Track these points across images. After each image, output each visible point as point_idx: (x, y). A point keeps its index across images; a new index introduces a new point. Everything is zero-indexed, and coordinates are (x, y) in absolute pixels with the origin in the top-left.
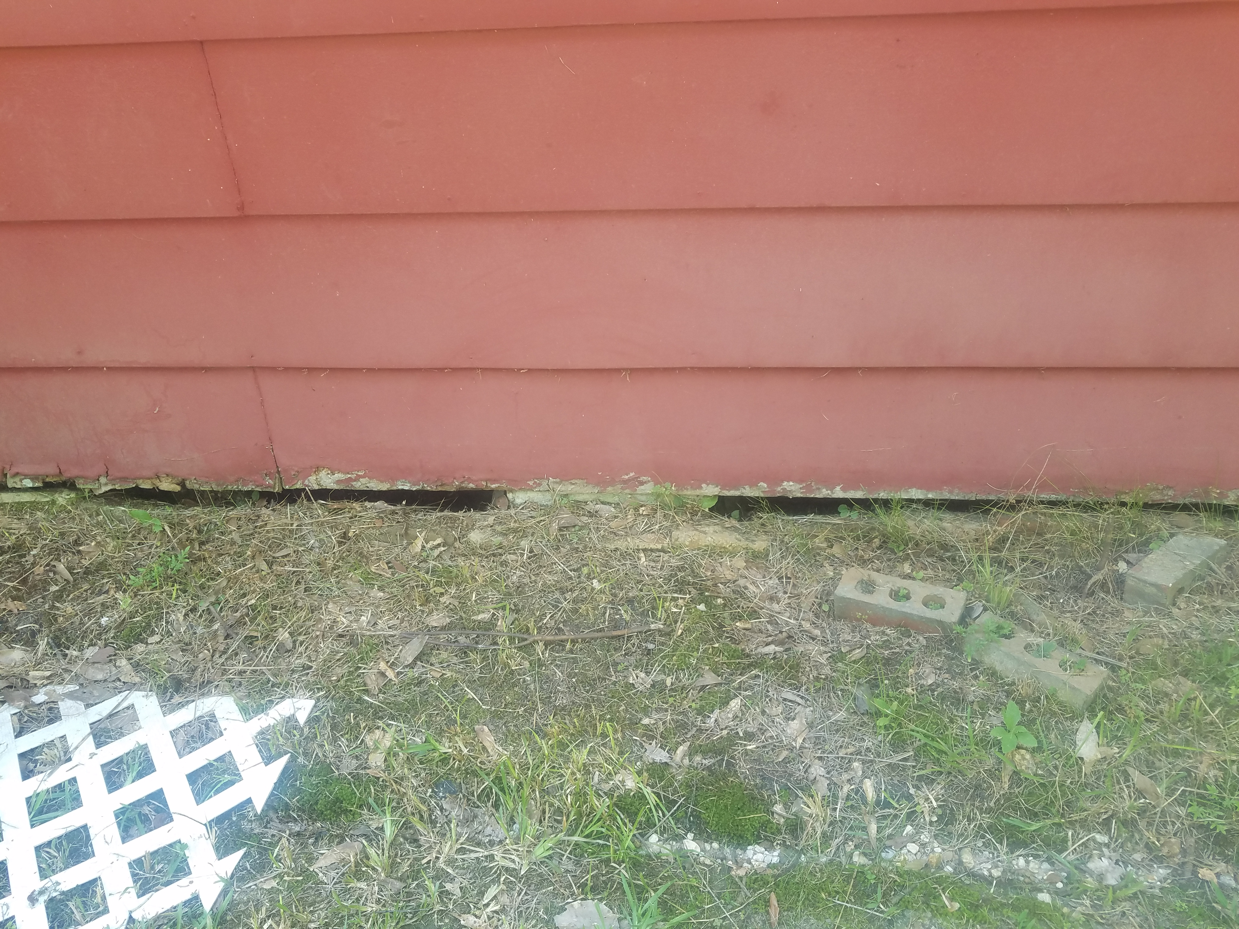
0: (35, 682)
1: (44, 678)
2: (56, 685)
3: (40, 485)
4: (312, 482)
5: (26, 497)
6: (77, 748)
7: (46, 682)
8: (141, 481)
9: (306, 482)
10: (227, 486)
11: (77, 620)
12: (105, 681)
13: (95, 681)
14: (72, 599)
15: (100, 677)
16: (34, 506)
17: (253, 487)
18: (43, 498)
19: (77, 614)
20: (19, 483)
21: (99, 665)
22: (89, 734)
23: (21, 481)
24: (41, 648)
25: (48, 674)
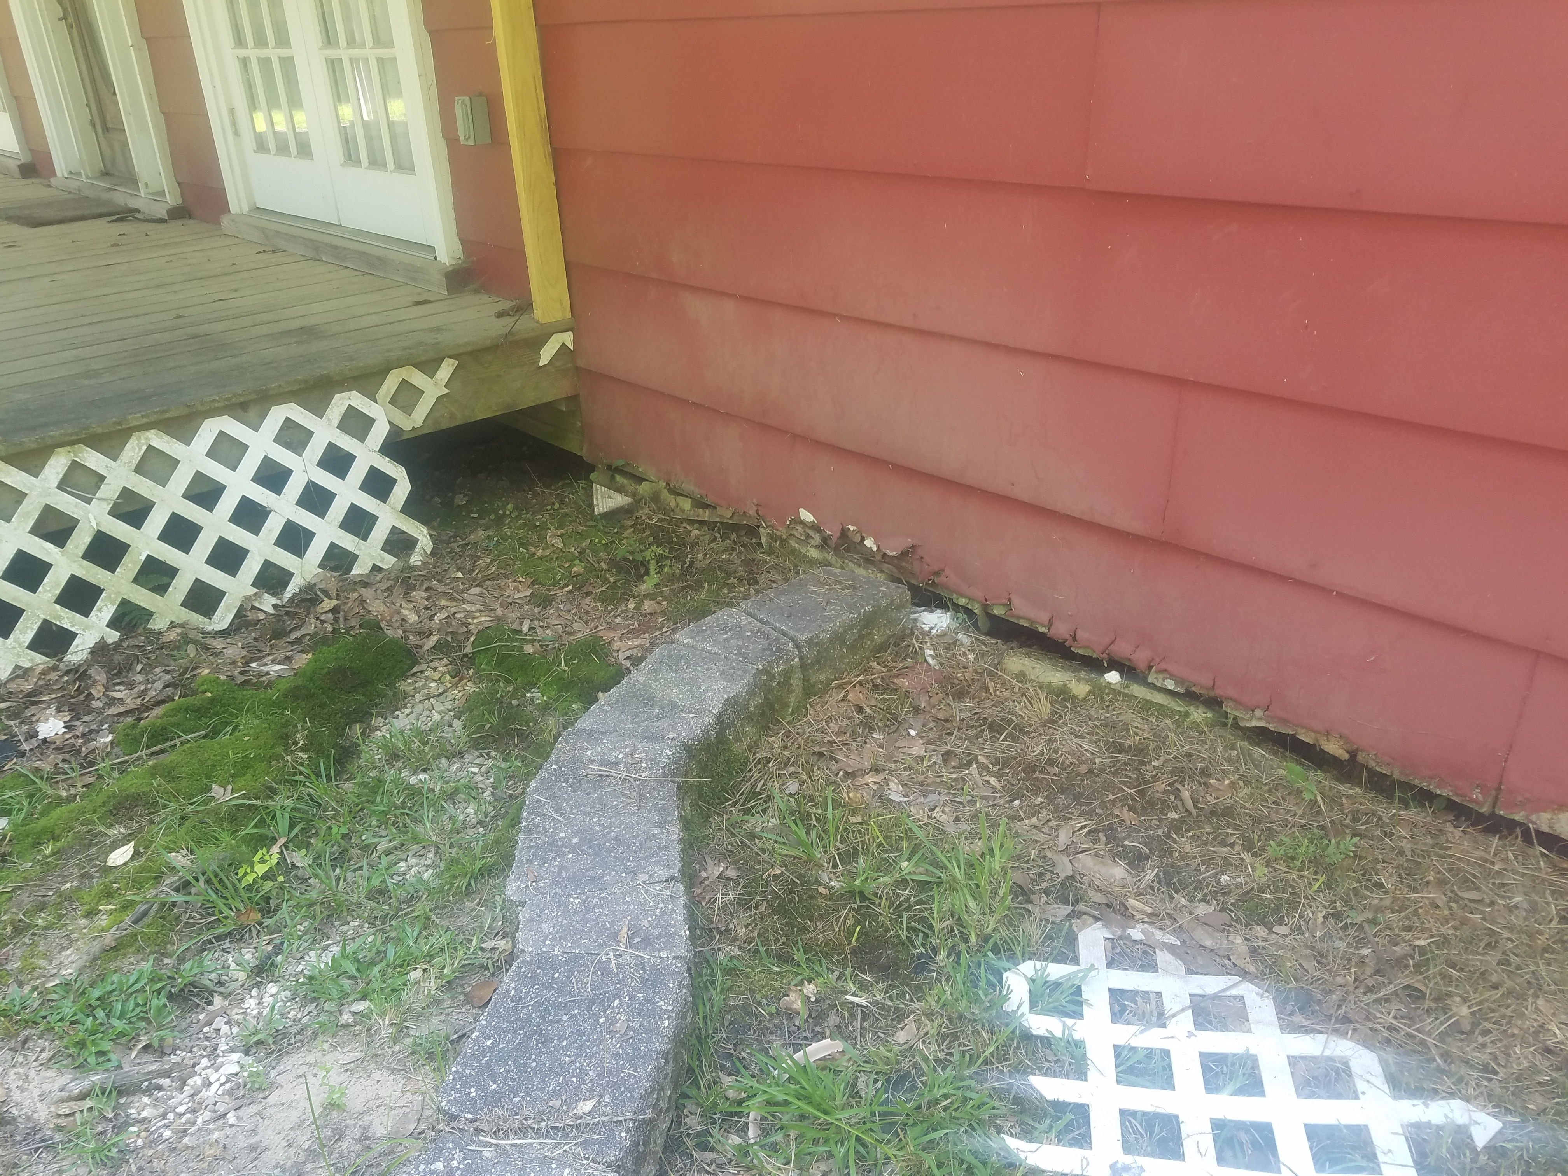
0: (1134, 913)
1: (1145, 913)
2: (1156, 928)
3: (1183, 691)
4: (1543, 821)
5: (1159, 698)
6: (1174, 1016)
7: (1146, 919)
8: (1303, 731)
9: (1534, 818)
10: (1414, 779)
11: (1193, 863)
12: (1212, 950)
13: (1201, 946)
14: (1191, 836)
15: (1208, 943)
16: (1163, 712)
17: (1451, 794)
18: (1178, 706)
19: (1195, 858)
20: (1160, 680)
21: (1210, 929)
22: (1189, 1007)
23: (1164, 680)
24: (1147, 877)
25: (1149, 910)
